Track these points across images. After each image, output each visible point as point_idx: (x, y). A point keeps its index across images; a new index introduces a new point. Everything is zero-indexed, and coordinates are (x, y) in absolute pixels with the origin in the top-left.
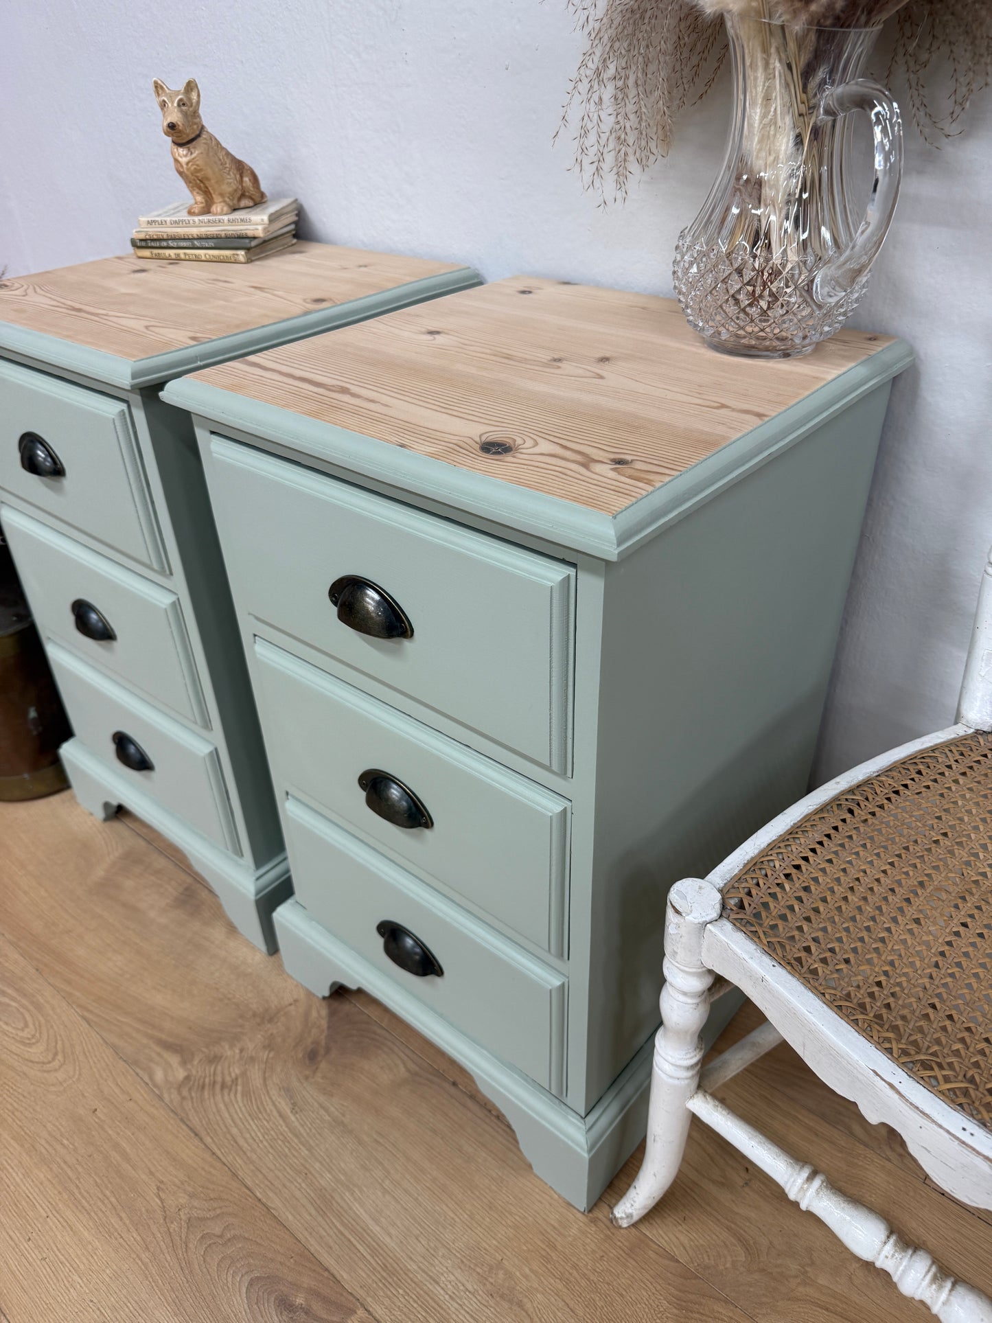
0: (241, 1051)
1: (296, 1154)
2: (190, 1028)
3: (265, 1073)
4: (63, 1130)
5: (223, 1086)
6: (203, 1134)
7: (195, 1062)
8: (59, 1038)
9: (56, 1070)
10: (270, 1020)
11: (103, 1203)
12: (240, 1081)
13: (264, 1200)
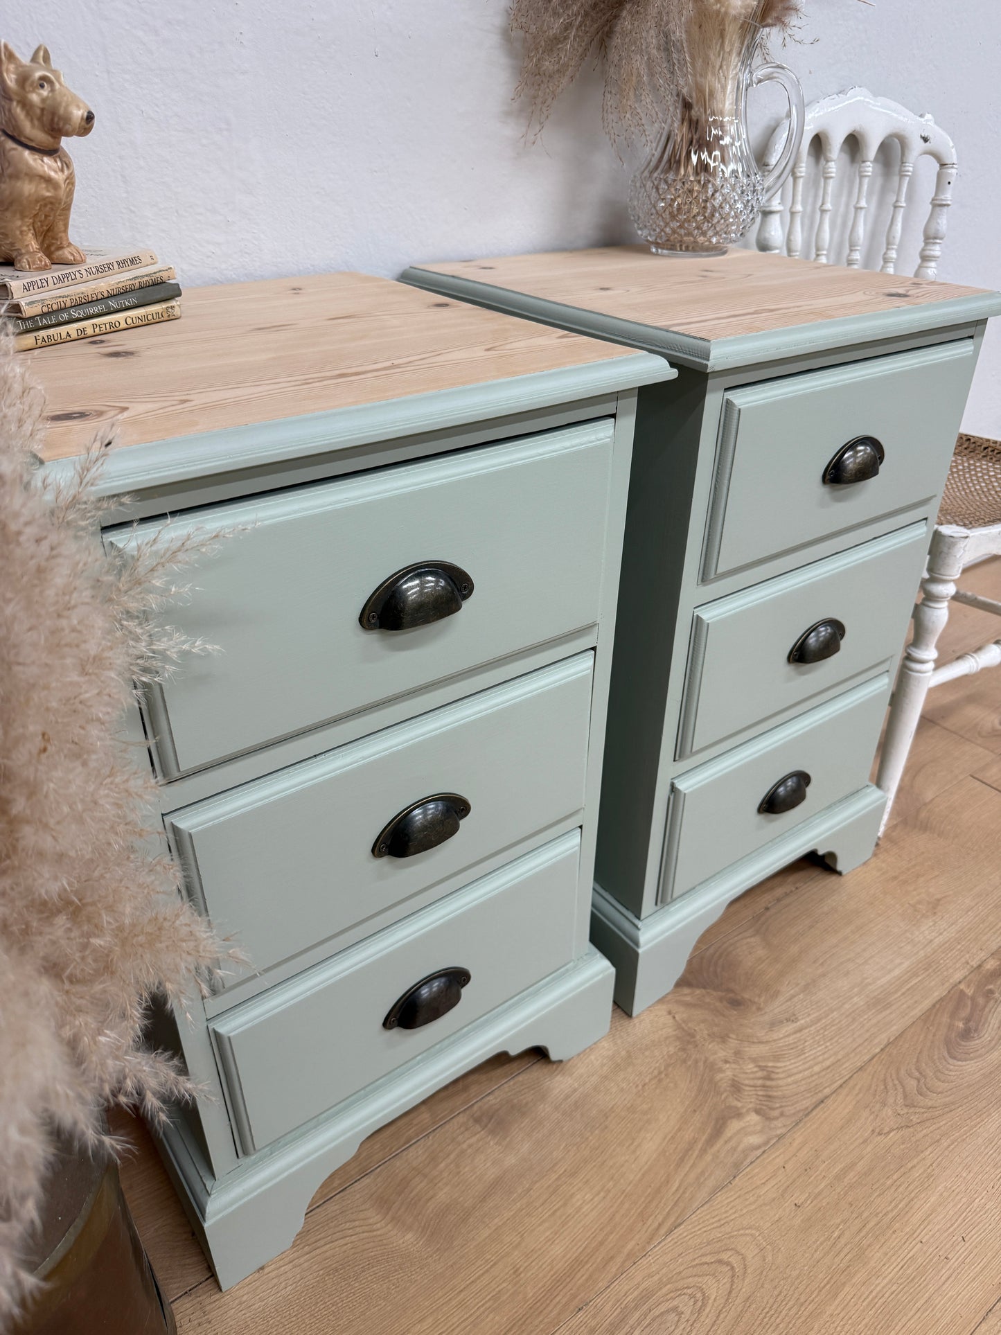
0: (726, 1062)
1: (837, 1021)
2: (695, 1111)
3: (753, 1043)
4: (822, 1239)
5: (768, 1078)
6: (820, 1096)
7: (739, 1105)
8: (697, 1261)
9: (744, 1259)
10: (693, 1036)
11: (900, 1185)
12: (761, 1064)
13: (882, 1046)
